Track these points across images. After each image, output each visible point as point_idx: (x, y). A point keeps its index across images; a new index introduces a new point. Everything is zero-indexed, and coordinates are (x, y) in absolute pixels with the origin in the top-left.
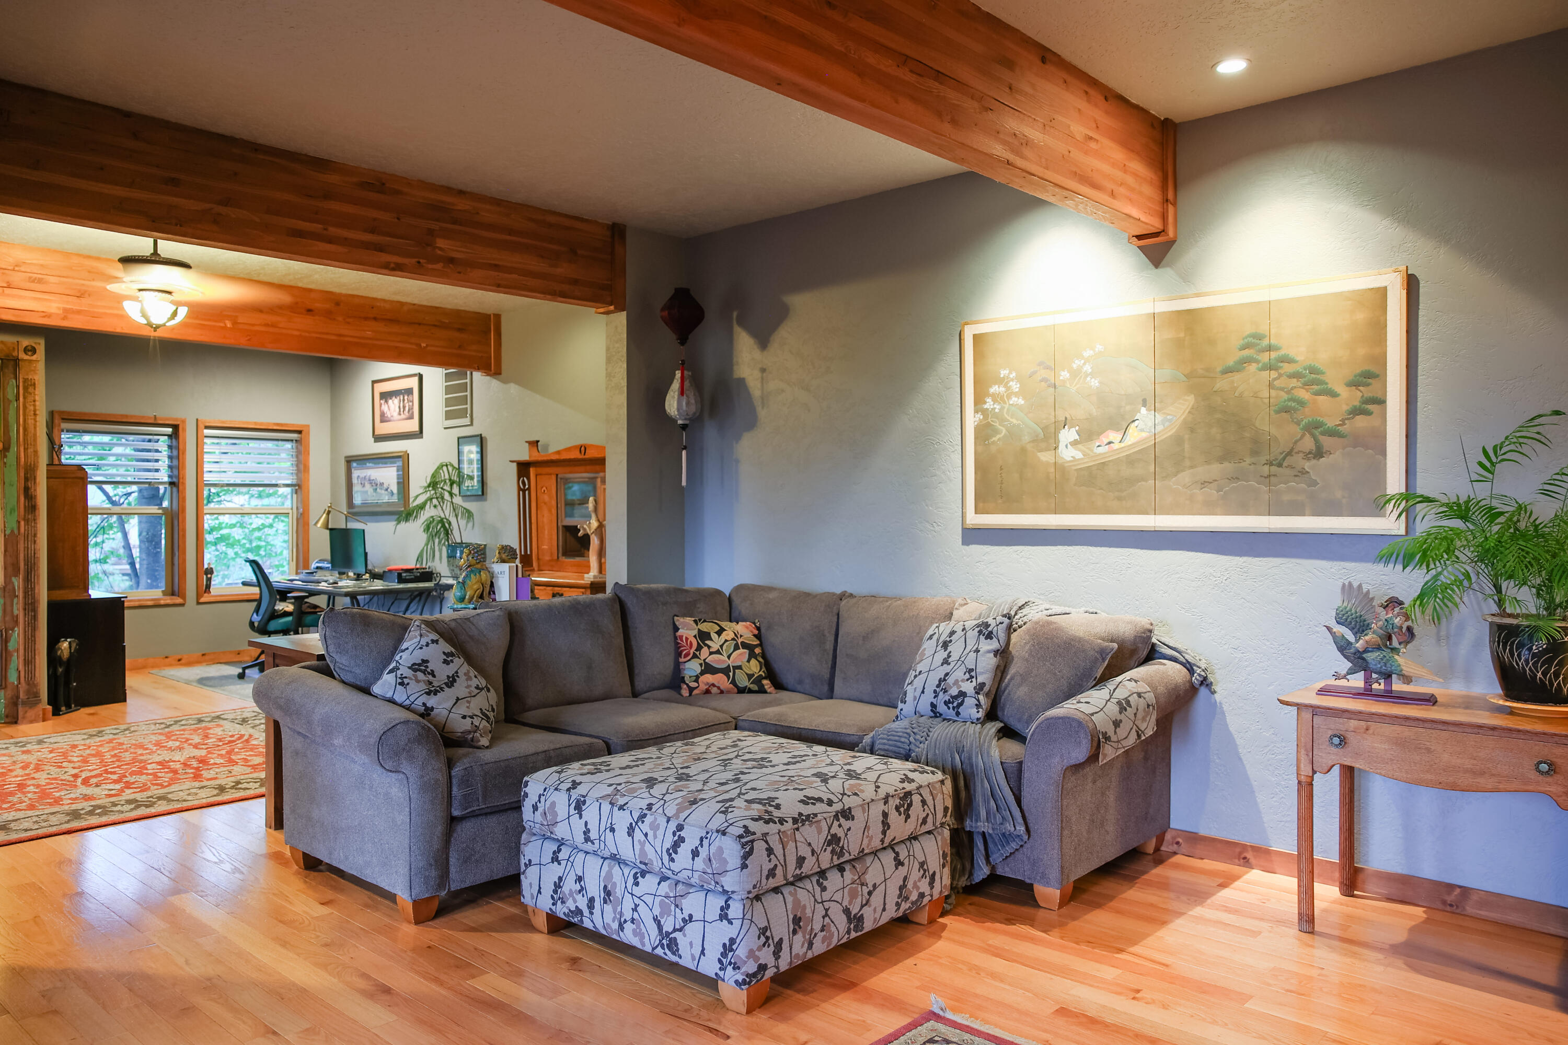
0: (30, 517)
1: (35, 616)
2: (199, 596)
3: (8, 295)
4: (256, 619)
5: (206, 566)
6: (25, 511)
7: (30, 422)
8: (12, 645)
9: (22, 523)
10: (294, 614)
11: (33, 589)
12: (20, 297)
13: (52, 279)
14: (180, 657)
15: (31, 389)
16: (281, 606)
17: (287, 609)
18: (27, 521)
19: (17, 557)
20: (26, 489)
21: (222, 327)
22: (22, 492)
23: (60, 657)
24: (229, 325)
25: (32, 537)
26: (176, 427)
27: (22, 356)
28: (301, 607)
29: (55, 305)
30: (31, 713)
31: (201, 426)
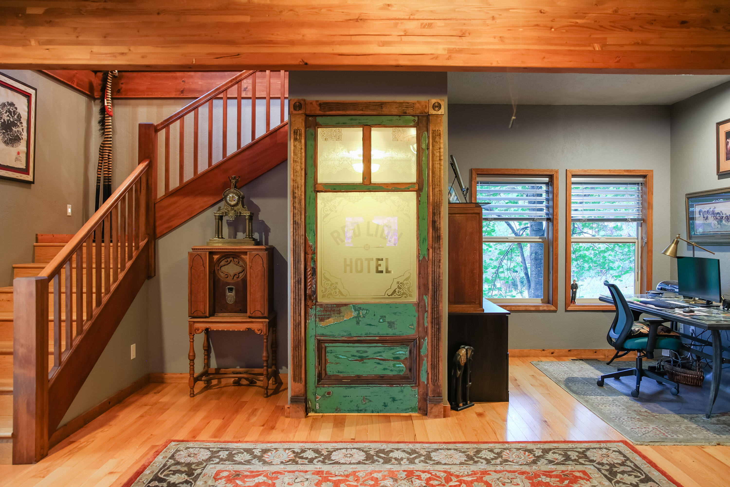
0: (436, 245)
1: (439, 329)
2: (567, 305)
3: (405, 43)
4: (614, 336)
5: (572, 283)
6: (433, 240)
7: (437, 166)
8: (423, 351)
9: (431, 251)
10: (650, 336)
11: (438, 306)
12: (414, 43)
13: (440, 23)
14: (552, 351)
15: (437, 139)
16: (637, 327)
17: (642, 330)
18: (434, 249)
19: (427, 280)
20: (434, 222)
21: (590, 51)
22: (431, 225)
23: (459, 362)
24: (597, 48)
25: (437, 262)
26: (551, 177)
27: (432, 112)
28: (656, 329)
29: (441, 47)
30: (436, 410)
31: (569, 175)
